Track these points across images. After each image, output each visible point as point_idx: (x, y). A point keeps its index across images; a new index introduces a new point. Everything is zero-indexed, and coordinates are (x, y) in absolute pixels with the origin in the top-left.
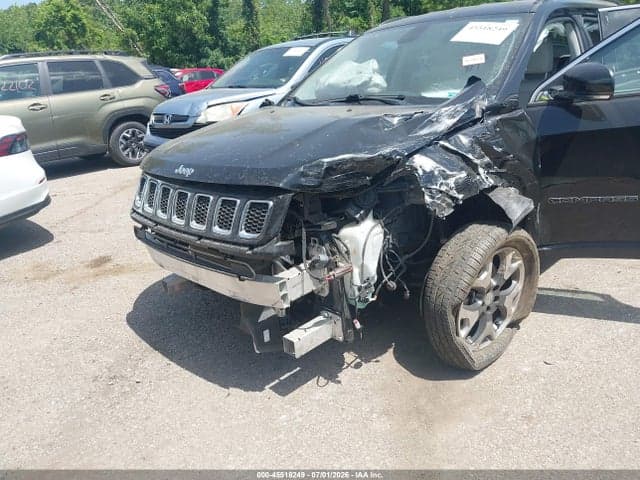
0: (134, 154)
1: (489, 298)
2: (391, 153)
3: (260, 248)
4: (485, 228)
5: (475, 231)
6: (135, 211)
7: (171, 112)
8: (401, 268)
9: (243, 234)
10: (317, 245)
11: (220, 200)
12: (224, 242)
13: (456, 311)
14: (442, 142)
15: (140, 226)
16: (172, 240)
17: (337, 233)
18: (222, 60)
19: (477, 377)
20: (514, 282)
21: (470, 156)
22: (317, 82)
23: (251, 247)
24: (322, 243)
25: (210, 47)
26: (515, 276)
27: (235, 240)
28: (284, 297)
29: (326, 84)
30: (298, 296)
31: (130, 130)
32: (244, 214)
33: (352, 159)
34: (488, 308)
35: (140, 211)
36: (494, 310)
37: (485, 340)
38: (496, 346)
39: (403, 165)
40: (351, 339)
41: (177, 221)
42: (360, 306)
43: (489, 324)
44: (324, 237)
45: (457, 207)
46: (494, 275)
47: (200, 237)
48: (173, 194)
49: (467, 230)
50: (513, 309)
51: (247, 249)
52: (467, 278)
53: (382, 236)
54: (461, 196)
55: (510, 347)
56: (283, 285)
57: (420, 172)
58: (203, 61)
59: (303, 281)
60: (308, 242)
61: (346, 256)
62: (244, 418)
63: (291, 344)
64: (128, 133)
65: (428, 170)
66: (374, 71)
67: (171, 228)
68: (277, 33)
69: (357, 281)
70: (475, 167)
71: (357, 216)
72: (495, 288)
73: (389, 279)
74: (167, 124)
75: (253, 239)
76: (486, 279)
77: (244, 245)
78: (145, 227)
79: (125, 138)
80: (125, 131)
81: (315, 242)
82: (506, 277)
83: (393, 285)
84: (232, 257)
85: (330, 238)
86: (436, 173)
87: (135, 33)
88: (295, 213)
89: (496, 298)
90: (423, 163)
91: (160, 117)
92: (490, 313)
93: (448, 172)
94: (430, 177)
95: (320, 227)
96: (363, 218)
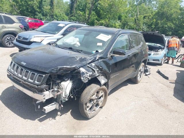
0: (10, 44)
1: (95, 101)
2: (75, 67)
3: (40, 86)
4: (96, 85)
5: (93, 85)
6: (8, 70)
7: (23, 37)
8: (75, 93)
9: (36, 82)
10: (55, 86)
11: (32, 72)
12: (31, 83)
13: (86, 104)
14: (87, 65)
15: (9, 74)
16: (18, 80)
17: (60, 84)
18: (42, 17)
19: (89, 120)
20: (102, 98)
21: (94, 69)
22: (63, 40)
23: (38, 86)
24: (56, 85)
25: (38, 12)
26: (102, 96)
27: (34, 83)
28: (44, 98)
29: (65, 42)
30: (48, 98)
31: (10, 37)
32: (37, 77)
33: (66, 67)
34: (95, 103)
35: (10, 70)
36: (96, 104)
37: (93, 111)
38: (95, 113)
39: (78, 70)
40: (61, 109)
41: (19, 75)
42: (63, 101)
43: (95, 107)
44: (57, 84)
45: (89, 80)
46: (96, 96)
47: (25, 81)
48: (20, 68)
49: (91, 85)
50: (101, 104)
51: (36, 86)
52: (89, 97)
53: (71, 85)
54: (90, 78)
55: (99, 113)
56: (44, 96)
57: (81, 72)
58: (36, 16)
59: (50, 94)
60: (53, 85)
61: (62, 89)
62: (30, 127)
63: (45, 110)
64: (9, 38)
65: (83, 72)
66: (77, 41)
67: (18, 77)
68: (59, 12)
69: (64, 95)
70: (94, 71)
71: (66, 80)
72: (97, 99)
73: (72, 96)
74: (21, 39)
75: (38, 84)
76: (94, 97)
77: (36, 85)
78: (10, 75)
79: (7, 39)
80: (8, 37)
81: (54, 85)
82: (100, 96)
83: (72, 97)
84: (32, 87)
85: (58, 84)
86: (85, 72)
87: (15, 4)
88: (50, 78)
89: (97, 101)
90: (82, 70)
91: (19, 37)
92: (95, 105)
93: (88, 72)
94: (83, 73)
95: (56, 82)
96: (67, 80)
